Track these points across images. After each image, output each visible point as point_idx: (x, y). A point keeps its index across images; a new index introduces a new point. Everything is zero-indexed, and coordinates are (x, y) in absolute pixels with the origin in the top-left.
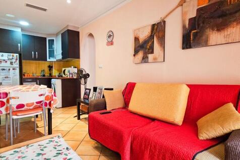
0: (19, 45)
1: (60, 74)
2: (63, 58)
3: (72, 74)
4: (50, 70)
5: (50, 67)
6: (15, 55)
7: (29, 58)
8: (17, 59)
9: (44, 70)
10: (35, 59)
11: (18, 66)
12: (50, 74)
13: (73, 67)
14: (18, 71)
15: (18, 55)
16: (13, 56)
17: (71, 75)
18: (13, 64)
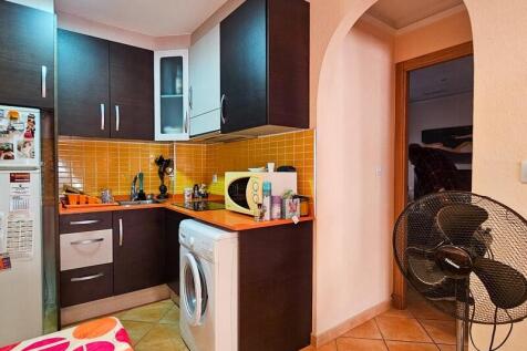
0: (44, 69)
1: (196, 187)
2: (225, 128)
3: (282, 202)
4: (162, 174)
5: (163, 164)
6: (23, 113)
7: (88, 128)
8: (30, 134)
9: (141, 175)
10: (110, 134)
11: (36, 162)
12: (163, 189)
13: (271, 166)
14: (34, 186)
15: (36, 113)
16: (13, 118)
17: (277, 210)
18: (15, 153)
